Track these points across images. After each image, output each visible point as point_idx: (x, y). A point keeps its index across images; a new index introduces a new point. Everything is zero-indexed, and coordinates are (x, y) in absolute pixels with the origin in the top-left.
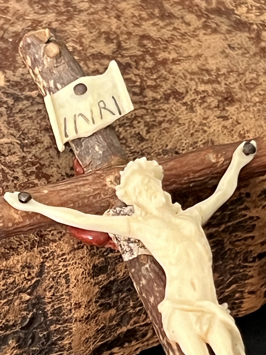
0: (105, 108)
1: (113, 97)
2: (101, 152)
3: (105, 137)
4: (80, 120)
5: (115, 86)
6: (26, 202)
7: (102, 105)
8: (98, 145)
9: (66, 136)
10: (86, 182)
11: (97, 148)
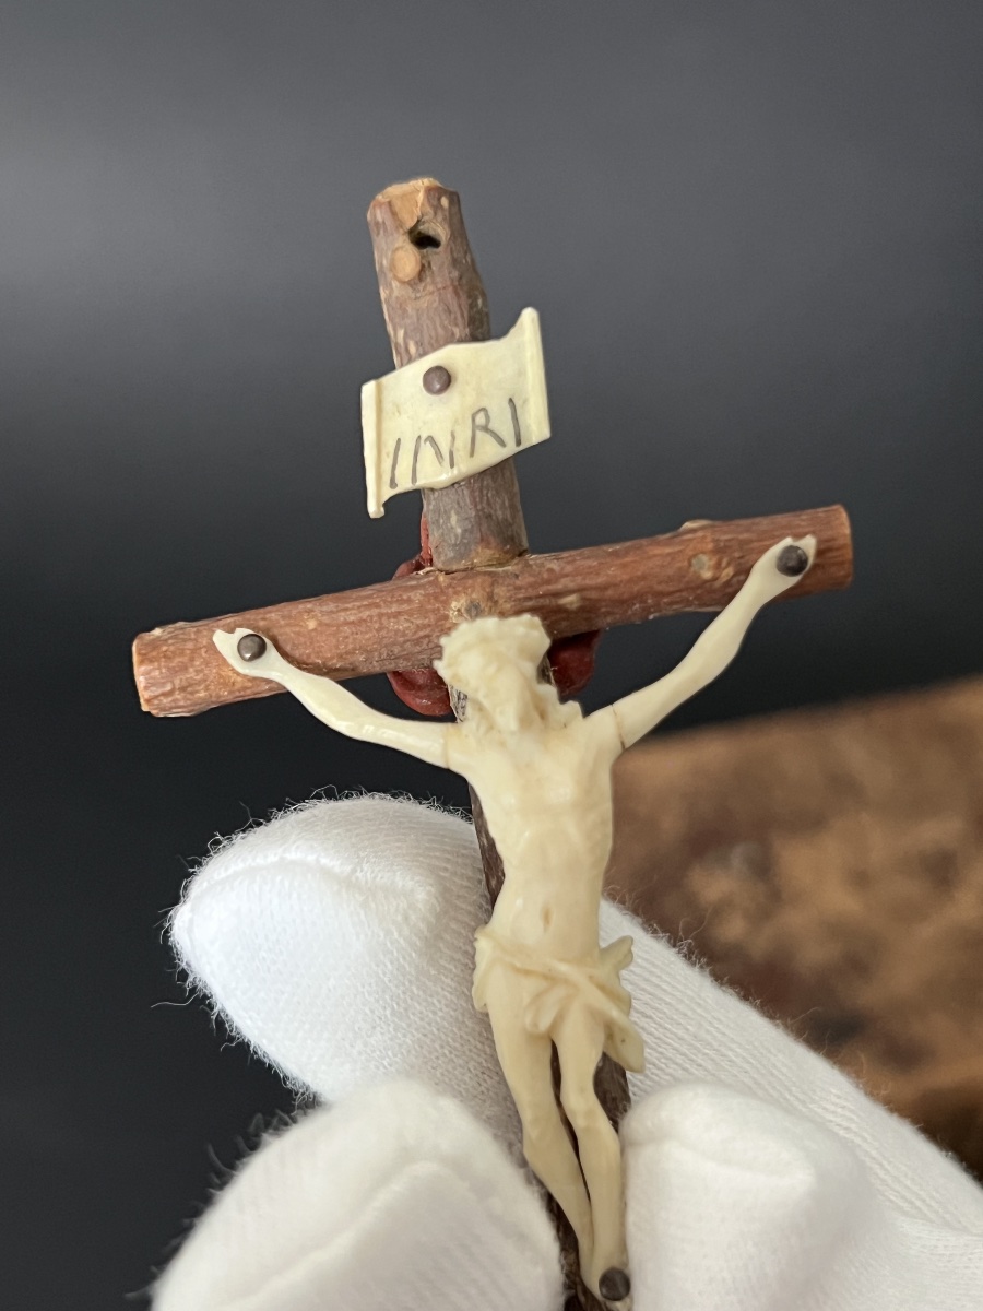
0: (486, 429)
1: (511, 400)
2: (459, 531)
3: (477, 493)
4: (427, 451)
5: (521, 373)
6: (251, 659)
7: (481, 419)
8: (457, 513)
9: (393, 484)
10: (405, 607)
11: (454, 519)
